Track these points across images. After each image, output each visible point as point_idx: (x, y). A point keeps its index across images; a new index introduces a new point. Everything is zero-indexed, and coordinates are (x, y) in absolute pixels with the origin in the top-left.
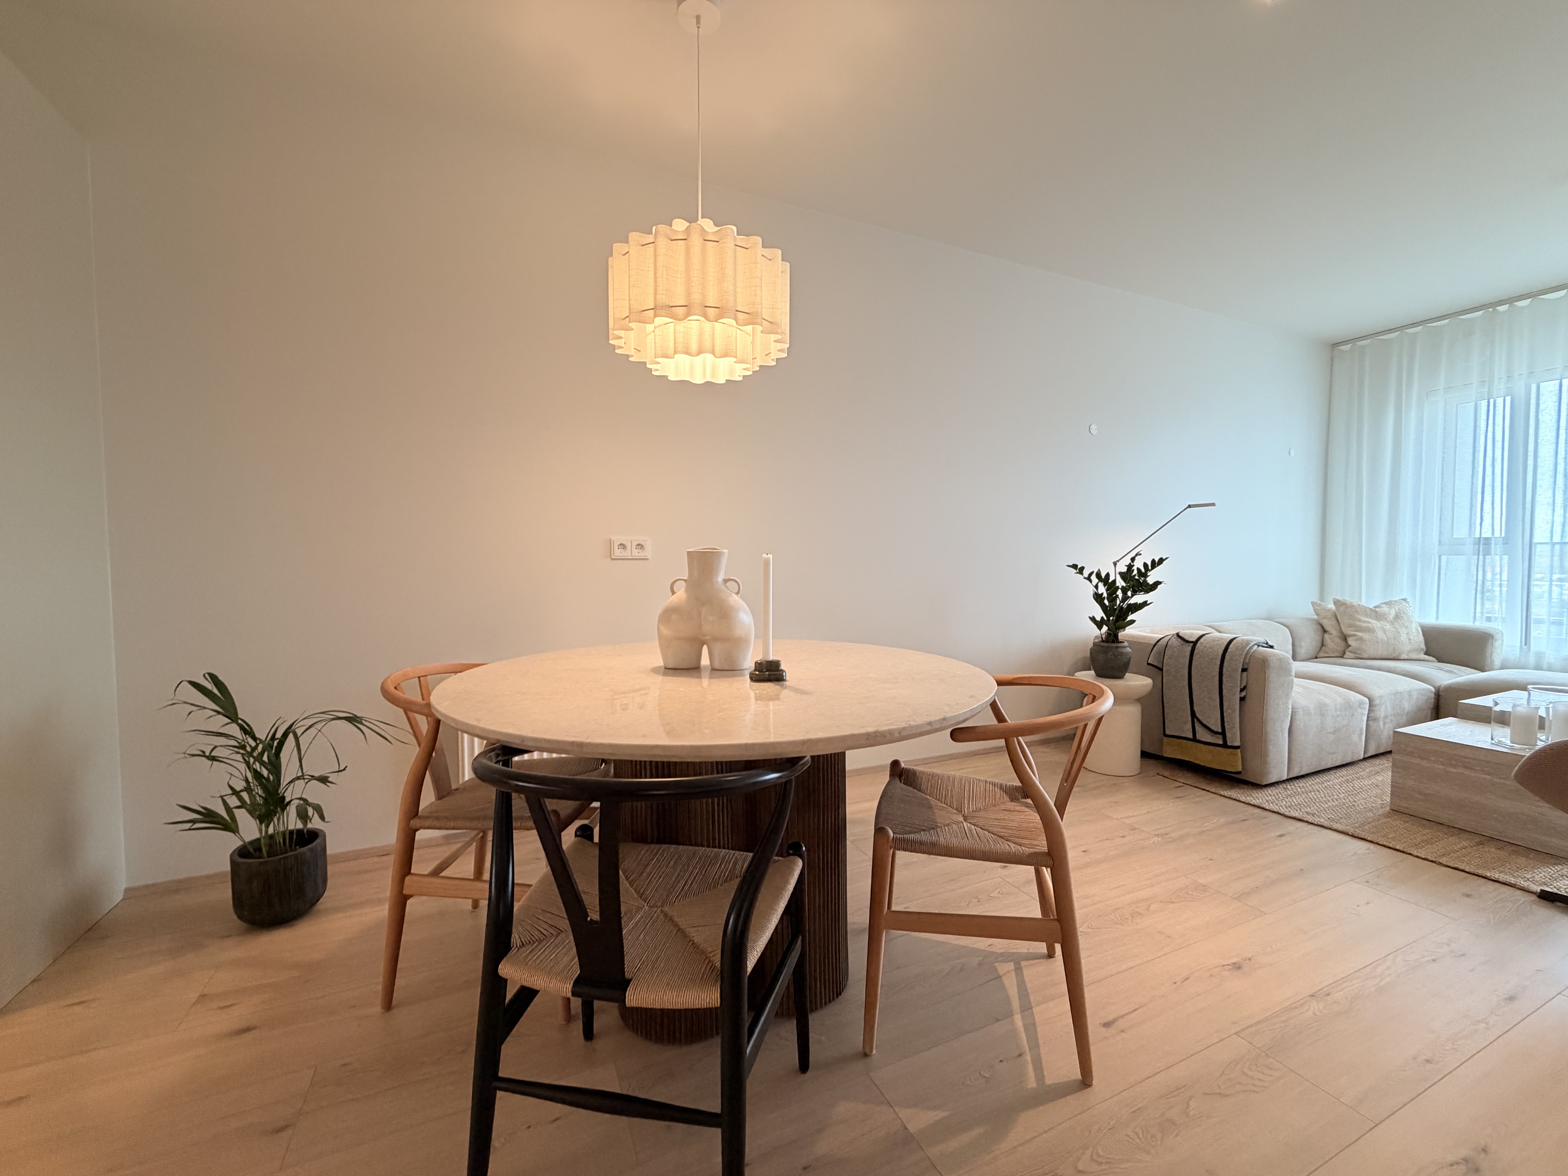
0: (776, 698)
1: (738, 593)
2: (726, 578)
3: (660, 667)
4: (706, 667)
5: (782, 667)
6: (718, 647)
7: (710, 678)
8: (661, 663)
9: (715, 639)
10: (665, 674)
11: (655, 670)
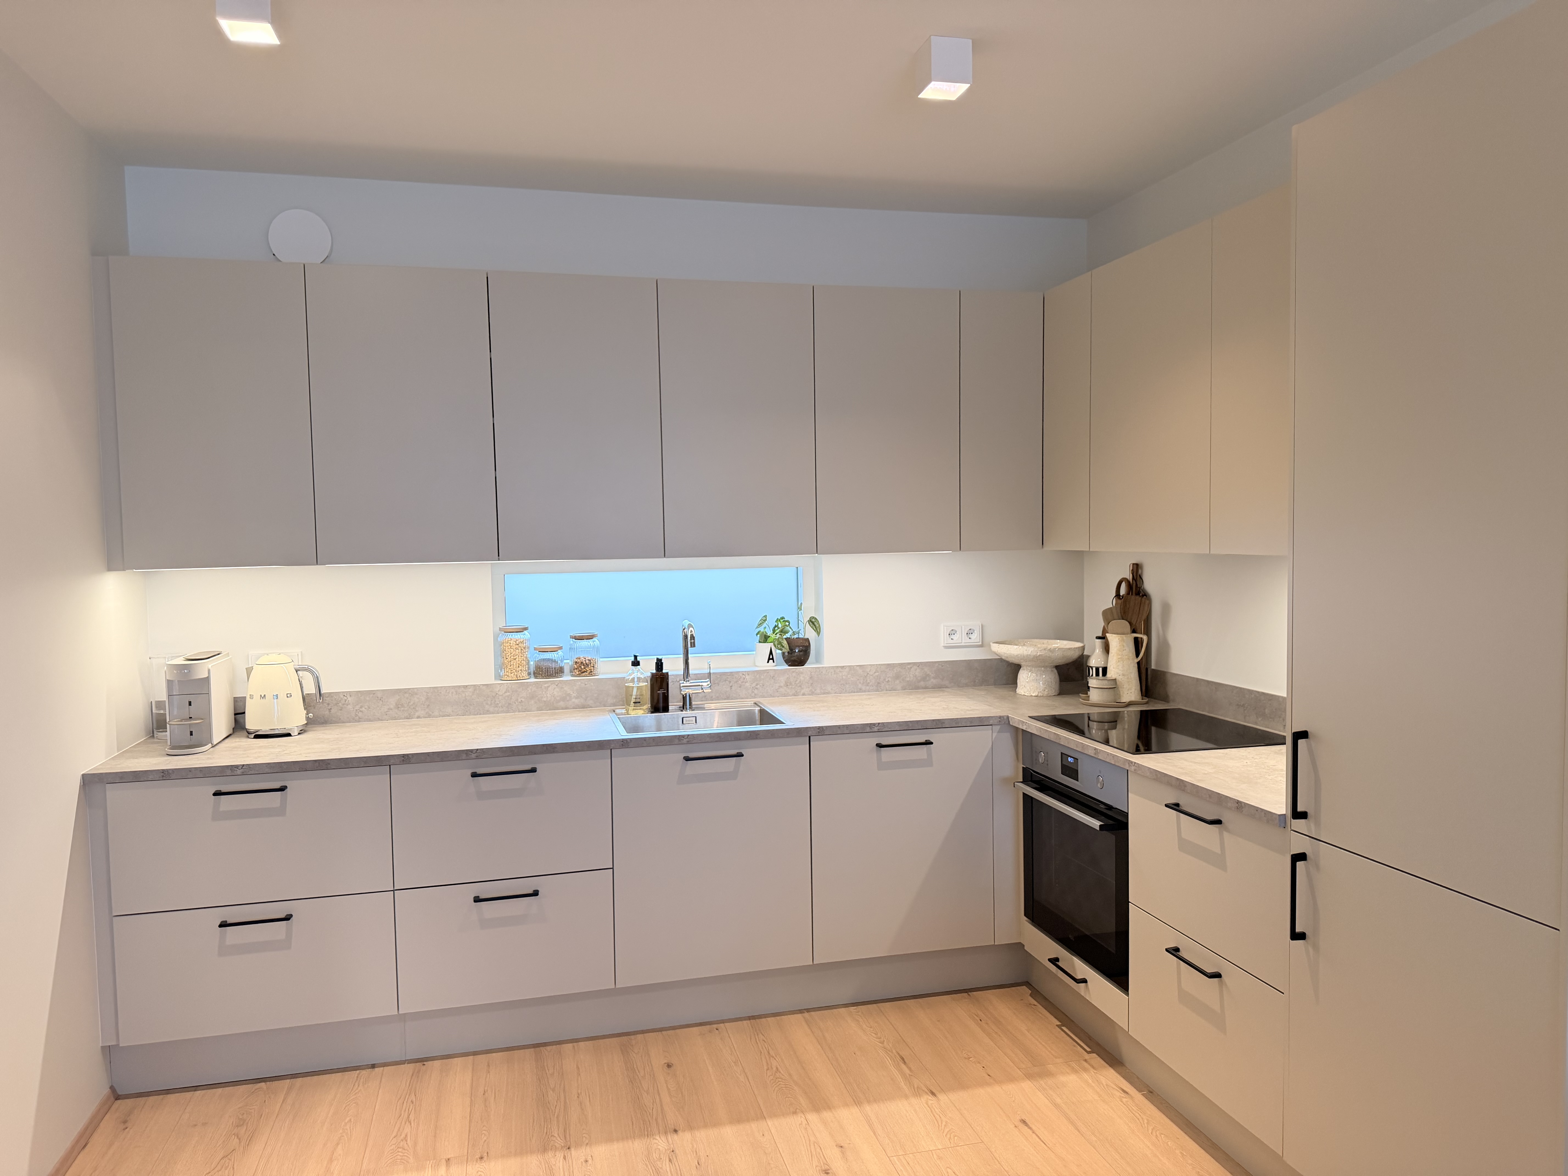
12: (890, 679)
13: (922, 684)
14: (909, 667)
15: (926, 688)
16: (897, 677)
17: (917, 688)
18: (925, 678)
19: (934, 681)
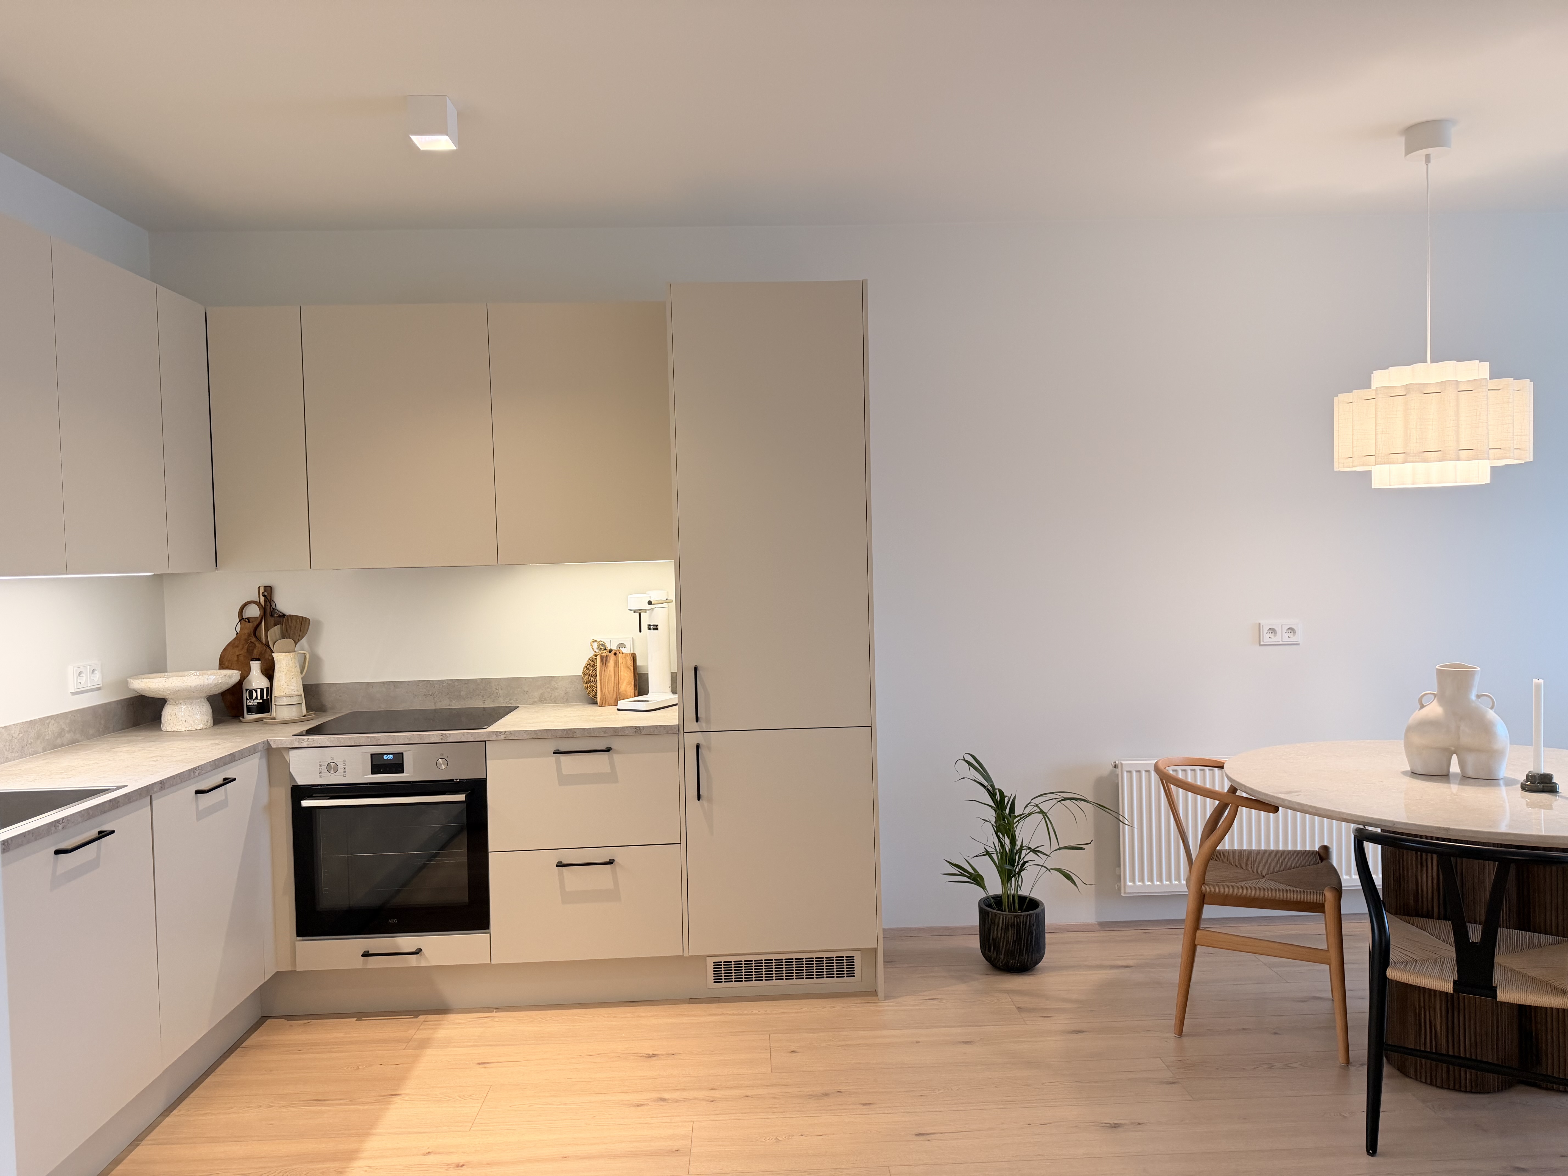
0: (1550, 807)
1: (1492, 708)
2: (1479, 694)
3: (1408, 771)
4: (1456, 774)
5: (1554, 780)
6: (1470, 759)
7: (1460, 784)
8: (1408, 768)
9: (1470, 750)
10: (1410, 776)
11: (1405, 773)
12: (32, 741)
13: (59, 741)
14: (48, 721)
15: (62, 745)
16: (38, 736)
17: (55, 747)
18: (60, 734)
19: (68, 736)
